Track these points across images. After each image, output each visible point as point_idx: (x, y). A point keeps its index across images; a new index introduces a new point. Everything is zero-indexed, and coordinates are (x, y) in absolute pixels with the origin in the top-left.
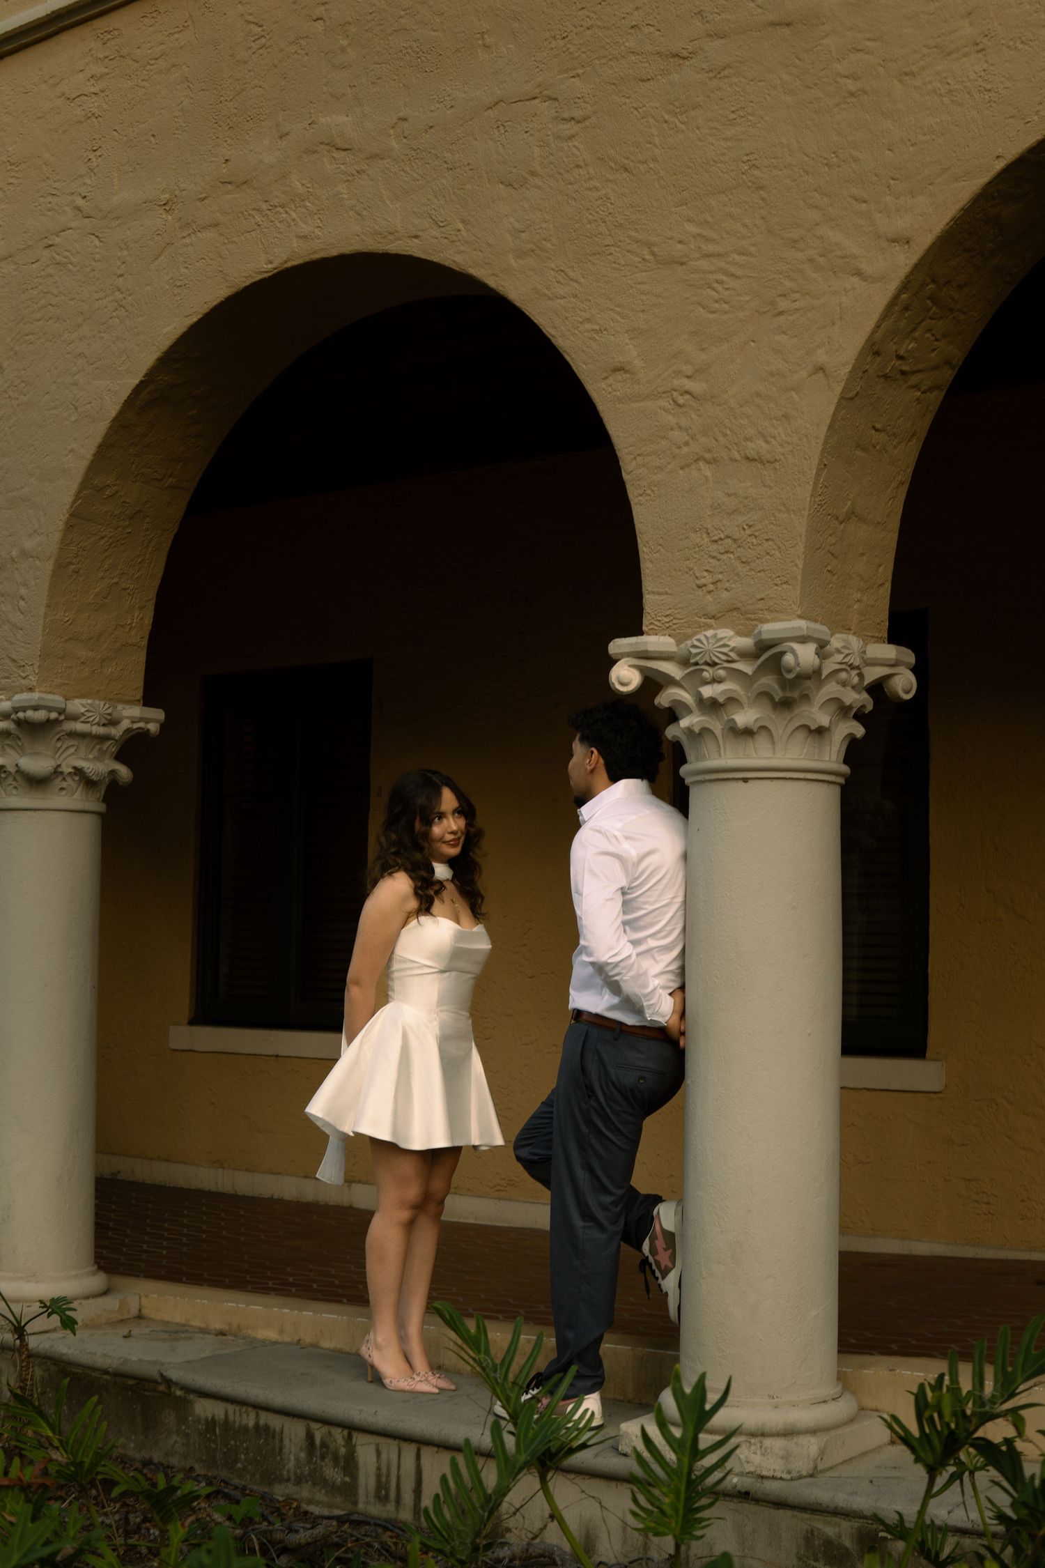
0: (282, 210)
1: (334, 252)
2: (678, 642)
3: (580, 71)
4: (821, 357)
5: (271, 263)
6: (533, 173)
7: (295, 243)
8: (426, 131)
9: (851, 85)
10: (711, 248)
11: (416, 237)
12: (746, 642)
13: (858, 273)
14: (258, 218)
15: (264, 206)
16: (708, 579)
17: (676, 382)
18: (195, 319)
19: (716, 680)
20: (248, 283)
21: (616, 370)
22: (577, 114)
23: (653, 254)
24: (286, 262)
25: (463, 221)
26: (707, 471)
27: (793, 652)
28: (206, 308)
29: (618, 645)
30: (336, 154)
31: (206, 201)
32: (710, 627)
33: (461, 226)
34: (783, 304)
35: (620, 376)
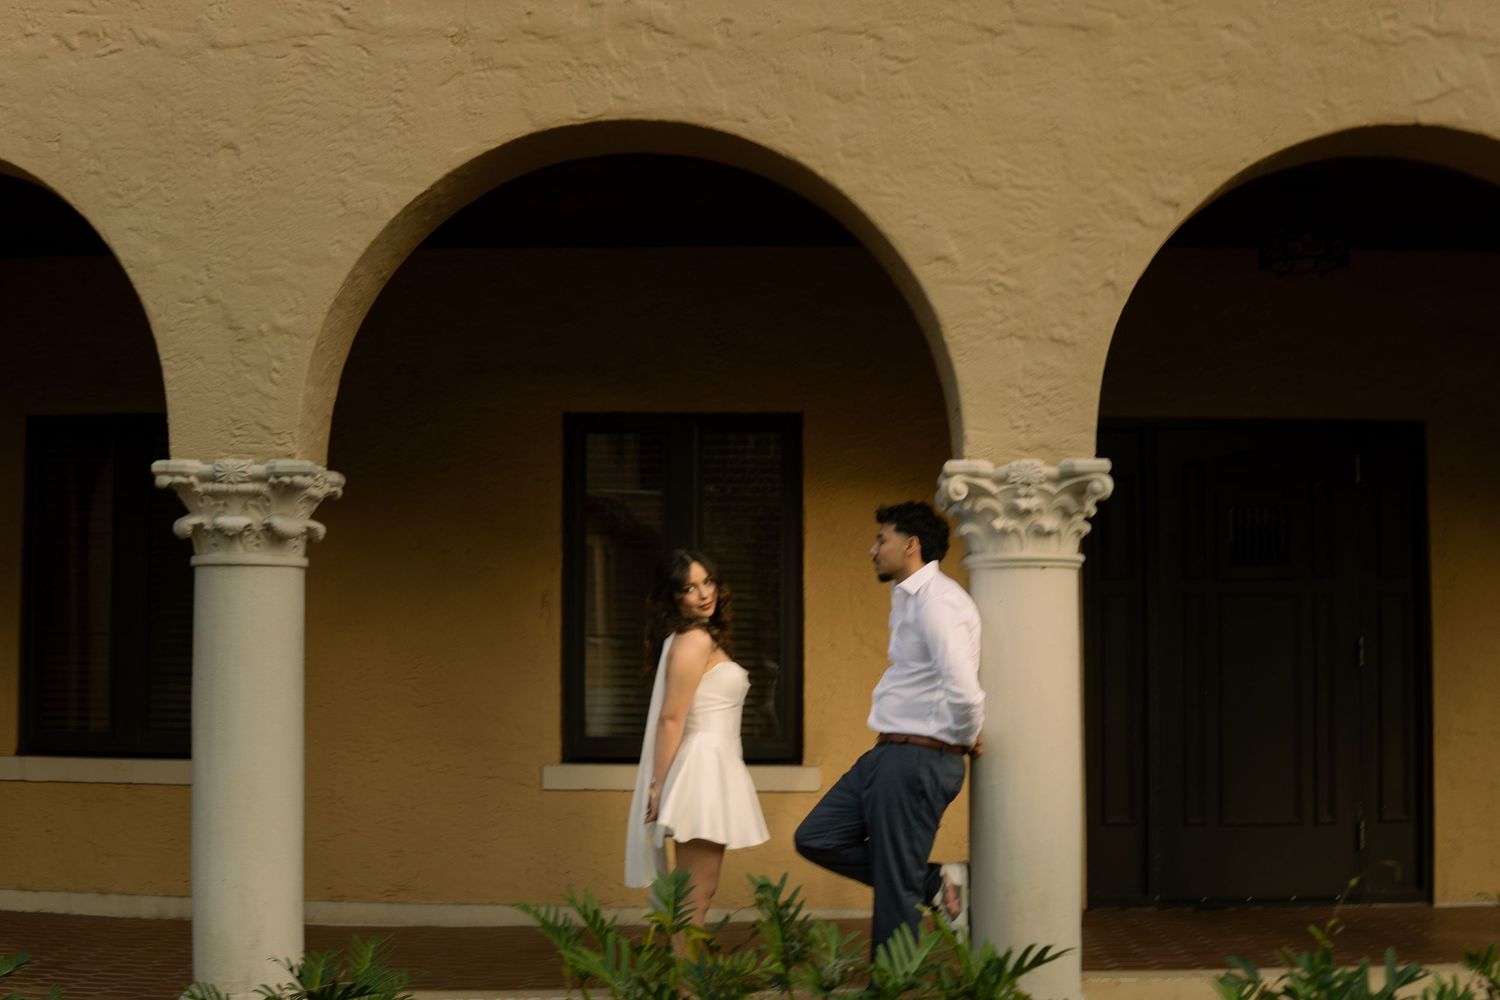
0: (595, 70)
1: (655, 117)
2: (997, 466)
3: (904, 22)
4: (1111, 275)
5: (584, 112)
6: (860, 93)
7: (612, 102)
8: (752, 36)
9: (1135, 86)
10: (1020, 181)
11: (744, 121)
12: (1053, 471)
13: (1139, 220)
14: (567, 71)
15: (574, 62)
16: (1020, 423)
17: (992, 276)
18: (493, 146)
19: (1026, 496)
20: (556, 125)
21: (938, 259)
22: (902, 55)
23: (971, 177)
24: (601, 115)
25: (791, 117)
26: (1019, 344)
27: (1100, 481)
28: (506, 139)
29: (950, 466)
30: (655, 34)
31: (504, 44)
32: (1021, 457)
33: (789, 121)
34: (1079, 233)
35: (942, 264)
